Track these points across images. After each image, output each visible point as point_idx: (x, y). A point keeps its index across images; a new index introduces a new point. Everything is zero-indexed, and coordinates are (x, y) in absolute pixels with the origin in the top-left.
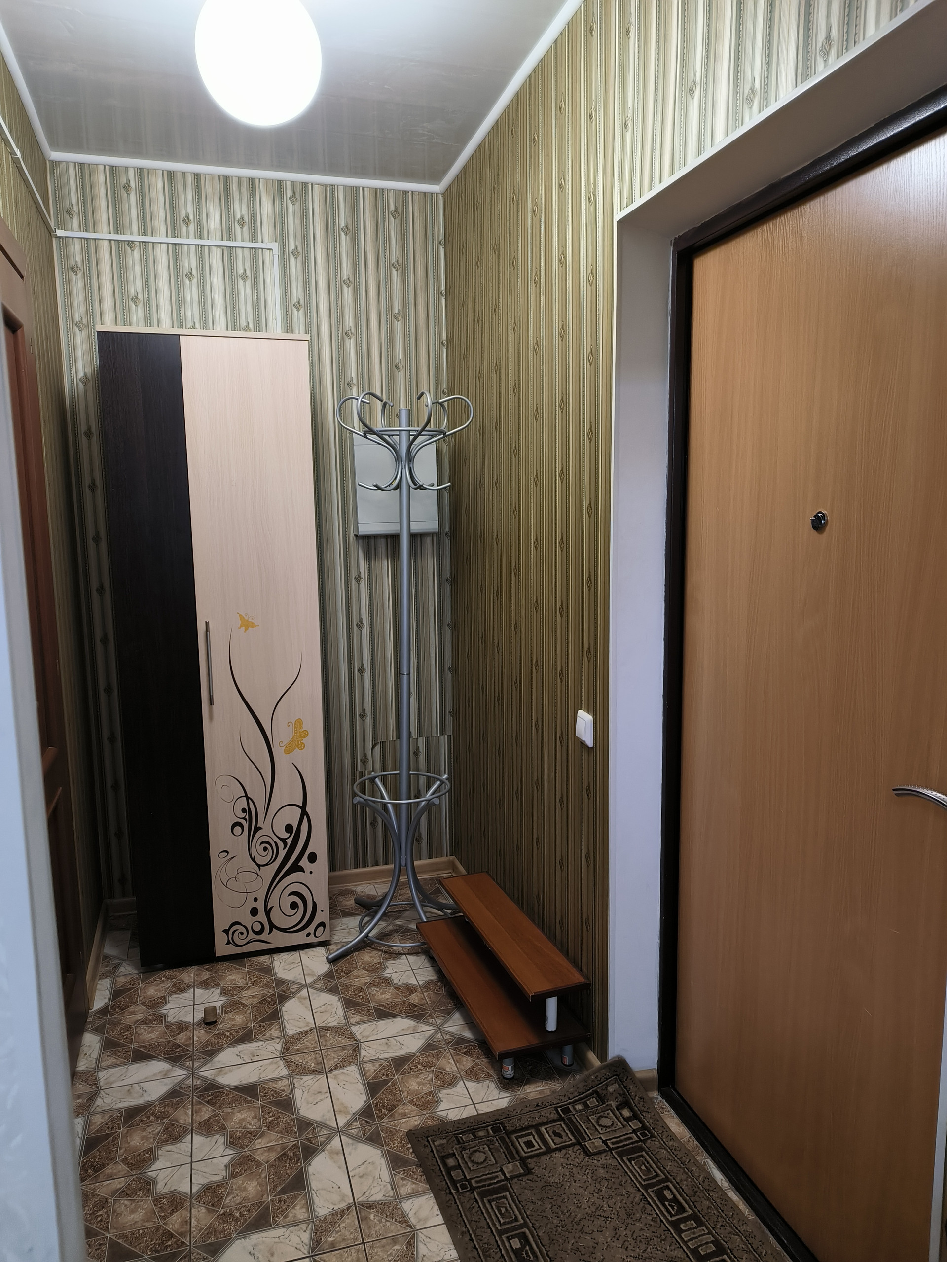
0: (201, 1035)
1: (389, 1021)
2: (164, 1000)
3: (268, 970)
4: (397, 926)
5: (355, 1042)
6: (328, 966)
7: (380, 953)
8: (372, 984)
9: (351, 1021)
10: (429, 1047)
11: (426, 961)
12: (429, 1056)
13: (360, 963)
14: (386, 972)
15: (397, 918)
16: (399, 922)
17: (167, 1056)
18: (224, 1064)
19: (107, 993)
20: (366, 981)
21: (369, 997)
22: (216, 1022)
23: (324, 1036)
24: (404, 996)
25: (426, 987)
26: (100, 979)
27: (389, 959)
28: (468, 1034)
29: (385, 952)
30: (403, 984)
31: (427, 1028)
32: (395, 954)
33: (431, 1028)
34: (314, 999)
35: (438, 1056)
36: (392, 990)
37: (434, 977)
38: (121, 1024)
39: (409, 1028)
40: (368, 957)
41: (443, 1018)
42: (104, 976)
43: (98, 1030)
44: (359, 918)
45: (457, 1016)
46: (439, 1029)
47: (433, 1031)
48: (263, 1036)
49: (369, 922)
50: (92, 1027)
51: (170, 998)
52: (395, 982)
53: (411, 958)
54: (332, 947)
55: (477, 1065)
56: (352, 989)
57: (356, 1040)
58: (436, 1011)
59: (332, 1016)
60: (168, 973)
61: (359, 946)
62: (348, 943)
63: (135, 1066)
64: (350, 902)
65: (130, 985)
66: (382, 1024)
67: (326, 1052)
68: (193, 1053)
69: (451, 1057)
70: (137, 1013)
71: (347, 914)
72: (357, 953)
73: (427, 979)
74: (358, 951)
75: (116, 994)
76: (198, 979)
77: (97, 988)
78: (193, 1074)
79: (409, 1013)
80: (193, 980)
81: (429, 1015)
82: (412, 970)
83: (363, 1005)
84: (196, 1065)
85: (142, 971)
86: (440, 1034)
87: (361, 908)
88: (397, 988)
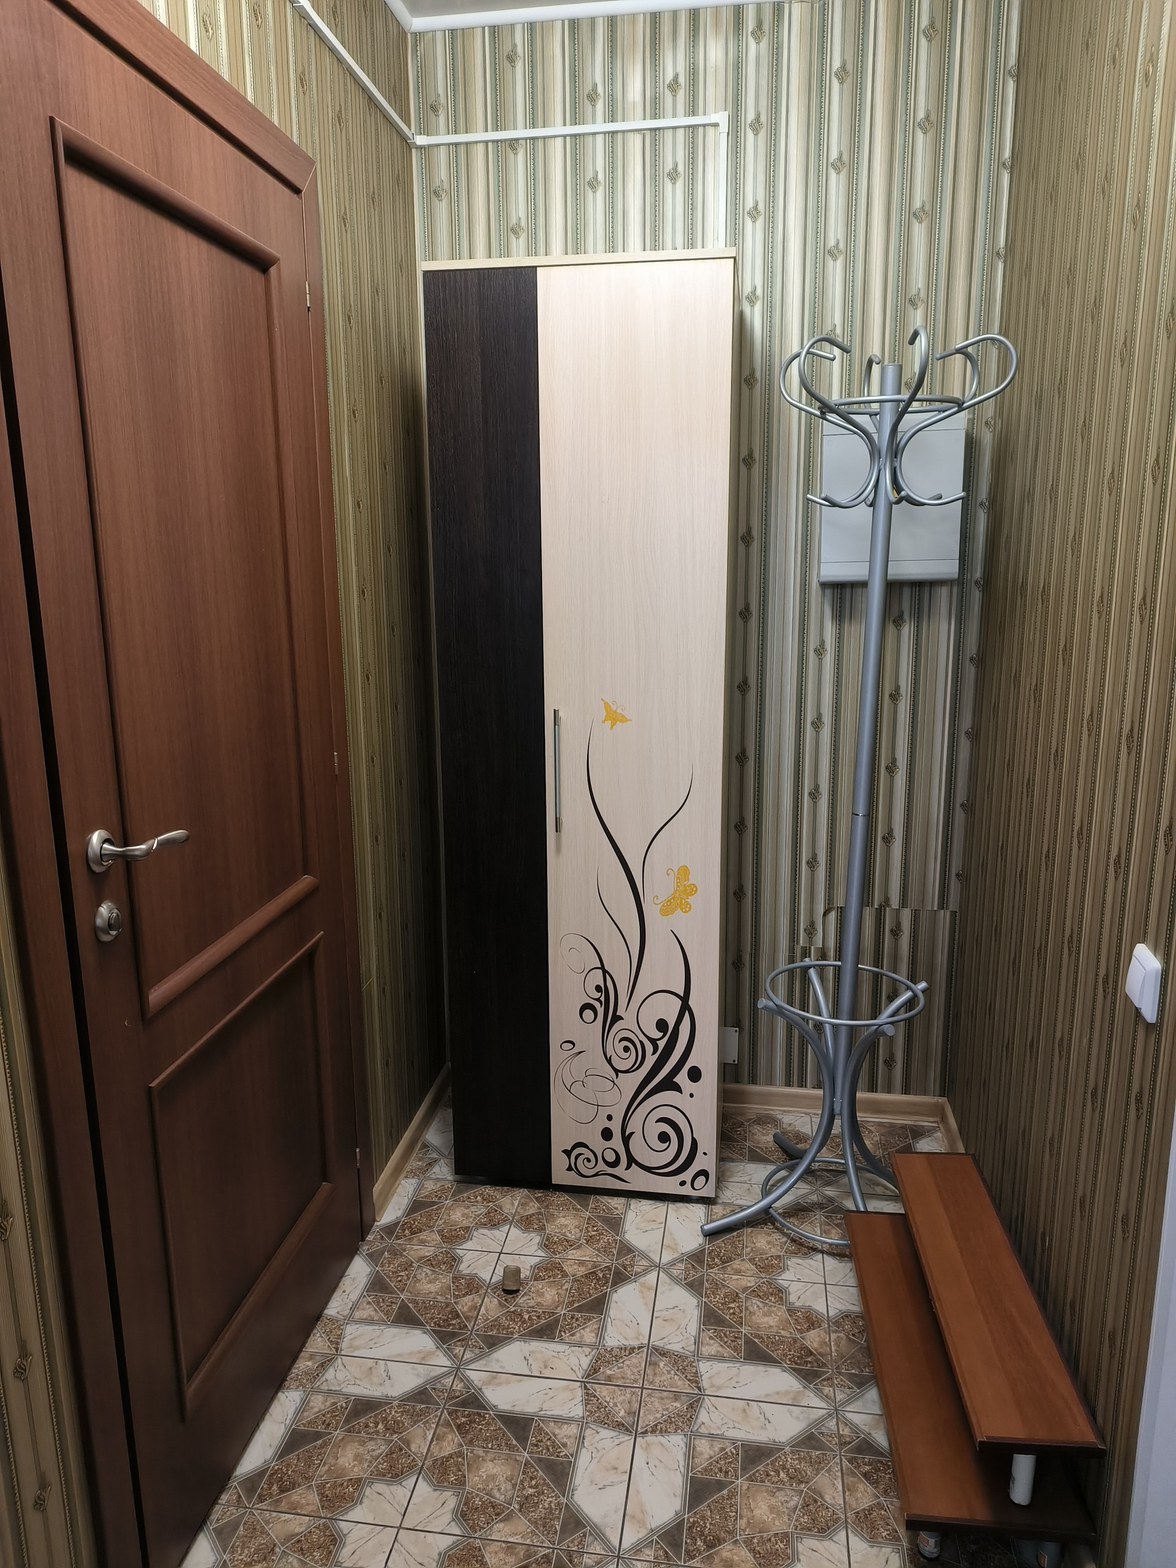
0: (491, 1307)
1: (761, 1368)
2: (464, 1235)
3: (615, 1224)
4: (824, 1196)
5: (696, 1391)
6: (701, 1239)
7: (785, 1239)
8: (755, 1293)
9: (703, 1349)
10: (809, 1440)
11: (851, 1274)
12: (804, 1458)
13: (749, 1249)
14: (784, 1276)
15: (828, 1184)
16: (830, 1192)
17: (437, 1328)
18: (503, 1367)
19: (406, 1200)
20: (749, 1285)
21: (743, 1315)
22: (517, 1291)
23: (655, 1364)
24: (798, 1330)
25: (837, 1323)
26: (406, 1177)
27: (795, 1253)
28: (880, 1438)
29: (793, 1241)
30: (803, 1307)
31: (816, 1402)
32: (808, 1248)
33: (823, 1405)
34: (663, 1293)
35: (818, 1465)
36: (782, 1312)
37: (856, 1309)
38: (402, 1255)
39: (787, 1393)
40: (763, 1241)
41: (848, 1391)
42: (413, 1173)
43: (374, 1258)
44: (771, 1168)
45: (872, 1394)
46: (836, 1412)
47: (825, 1411)
48: (571, 1335)
49: (783, 1180)
50: (368, 1250)
51: (475, 1233)
52: (792, 1298)
53: (830, 1262)
54: (718, 1209)
55: (880, 1506)
56: (722, 1293)
57: (699, 1389)
58: (840, 1373)
59: (678, 1333)
60: (488, 1190)
61: (758, 1217)
62: (742, 1208)
63: (393, 1331)
64: (765, 1138)
65: (436, 1196)
66: (750, 1371)
67: (649, 1395)
68: (471, 1333)
69: (839, 1474)
70: (426, 1246)
71: (756, 1157)
72: (750, 1230)
73: (843, 1308)
74: (752, 1227)
75: (416, 1206)
76: (522, 1212)
77: (397, 1191)
78: (457, 1370)
79: (796, 1363)
80: (514, 1211)
81: (828, 1379)
82: (825, 1284)
83: (731, 1326)
84: (468, 1355)
85: (457, 1179)
86: (834, 1421)
87: (779, 1154)
88: (791, 1311)
